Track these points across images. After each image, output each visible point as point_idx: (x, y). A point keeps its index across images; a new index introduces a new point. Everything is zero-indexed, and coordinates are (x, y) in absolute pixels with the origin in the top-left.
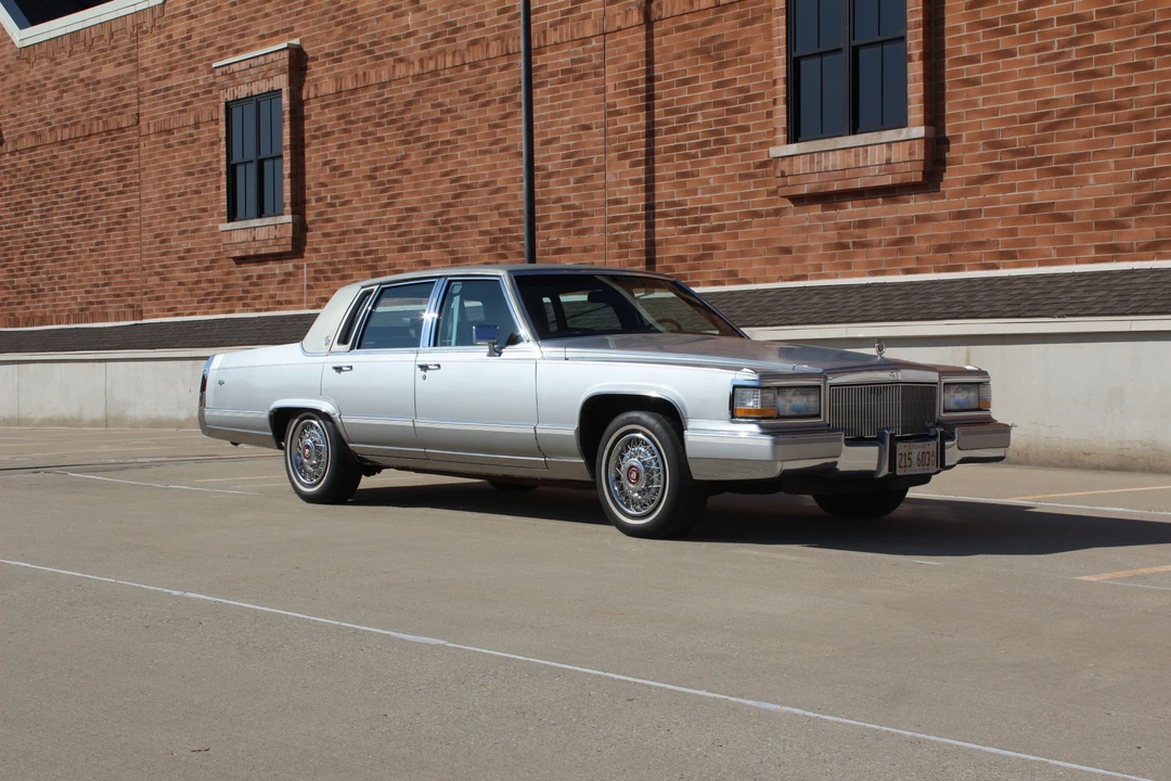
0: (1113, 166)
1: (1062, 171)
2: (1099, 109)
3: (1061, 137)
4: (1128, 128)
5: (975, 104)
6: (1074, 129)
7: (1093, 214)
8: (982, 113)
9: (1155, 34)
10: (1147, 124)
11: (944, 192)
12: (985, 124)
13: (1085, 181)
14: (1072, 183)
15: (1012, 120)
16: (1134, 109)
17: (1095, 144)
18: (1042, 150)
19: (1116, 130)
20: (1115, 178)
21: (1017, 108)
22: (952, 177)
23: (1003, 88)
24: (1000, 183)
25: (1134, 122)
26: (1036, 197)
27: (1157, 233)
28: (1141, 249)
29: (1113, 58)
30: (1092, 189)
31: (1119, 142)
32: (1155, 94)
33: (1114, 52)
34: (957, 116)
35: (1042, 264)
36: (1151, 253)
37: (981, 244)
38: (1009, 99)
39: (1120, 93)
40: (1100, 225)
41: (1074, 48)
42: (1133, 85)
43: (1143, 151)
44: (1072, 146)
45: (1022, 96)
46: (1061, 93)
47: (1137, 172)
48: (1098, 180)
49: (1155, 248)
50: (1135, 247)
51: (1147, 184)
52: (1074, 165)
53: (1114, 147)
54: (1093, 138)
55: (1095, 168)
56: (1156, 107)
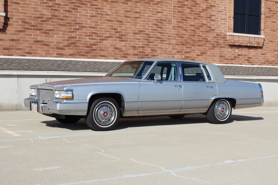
0: (62, 34)
1: (47, 33)
2: (58, 19)
3: (46, 24)
4: (66, 26)
5: (19, 10)
6: (50, 23)
7: (56, 45)
8: (21, 13)
9: (73, 5)
10: (71, 26)
11: (7, 33)
12: (22, 16)
13: (54, 37)
14: (50, 37)
15: (31, 17)
16: (67, 21)
17: (56, 28)
18: (40, 26)
19: (62, 25)
20: (62, 37)
21: (33, 14)
22: (10, 29)
23: (28, 7)
24: (27, 33)
25: (67, 24)
26: (39, 39)
27: (73, 52)
28: (69, 55)
29: (62, 8)
30: (55, 39)
31: (62, 28)
32: (73, 19)
33: (62, 6)
34: (13, 12)
35: (40, 56)
37: (20, 49)
38: (30, 11)
39: (63, 16)
40: (58, 48)
41: (51, 2)
42: (67, 15)
43: (70, 32)
44: (50, 27)
45: (34, 11)
46: (47, 13)
47: (68, 37)
48: (57, 37)
49: (72, 55)
50: (67, 55)
51: (70, 40)
52: (50, 32)
53: (61, 29)
54: (56, 26)
55: (57, 34)
56: (73, 22)
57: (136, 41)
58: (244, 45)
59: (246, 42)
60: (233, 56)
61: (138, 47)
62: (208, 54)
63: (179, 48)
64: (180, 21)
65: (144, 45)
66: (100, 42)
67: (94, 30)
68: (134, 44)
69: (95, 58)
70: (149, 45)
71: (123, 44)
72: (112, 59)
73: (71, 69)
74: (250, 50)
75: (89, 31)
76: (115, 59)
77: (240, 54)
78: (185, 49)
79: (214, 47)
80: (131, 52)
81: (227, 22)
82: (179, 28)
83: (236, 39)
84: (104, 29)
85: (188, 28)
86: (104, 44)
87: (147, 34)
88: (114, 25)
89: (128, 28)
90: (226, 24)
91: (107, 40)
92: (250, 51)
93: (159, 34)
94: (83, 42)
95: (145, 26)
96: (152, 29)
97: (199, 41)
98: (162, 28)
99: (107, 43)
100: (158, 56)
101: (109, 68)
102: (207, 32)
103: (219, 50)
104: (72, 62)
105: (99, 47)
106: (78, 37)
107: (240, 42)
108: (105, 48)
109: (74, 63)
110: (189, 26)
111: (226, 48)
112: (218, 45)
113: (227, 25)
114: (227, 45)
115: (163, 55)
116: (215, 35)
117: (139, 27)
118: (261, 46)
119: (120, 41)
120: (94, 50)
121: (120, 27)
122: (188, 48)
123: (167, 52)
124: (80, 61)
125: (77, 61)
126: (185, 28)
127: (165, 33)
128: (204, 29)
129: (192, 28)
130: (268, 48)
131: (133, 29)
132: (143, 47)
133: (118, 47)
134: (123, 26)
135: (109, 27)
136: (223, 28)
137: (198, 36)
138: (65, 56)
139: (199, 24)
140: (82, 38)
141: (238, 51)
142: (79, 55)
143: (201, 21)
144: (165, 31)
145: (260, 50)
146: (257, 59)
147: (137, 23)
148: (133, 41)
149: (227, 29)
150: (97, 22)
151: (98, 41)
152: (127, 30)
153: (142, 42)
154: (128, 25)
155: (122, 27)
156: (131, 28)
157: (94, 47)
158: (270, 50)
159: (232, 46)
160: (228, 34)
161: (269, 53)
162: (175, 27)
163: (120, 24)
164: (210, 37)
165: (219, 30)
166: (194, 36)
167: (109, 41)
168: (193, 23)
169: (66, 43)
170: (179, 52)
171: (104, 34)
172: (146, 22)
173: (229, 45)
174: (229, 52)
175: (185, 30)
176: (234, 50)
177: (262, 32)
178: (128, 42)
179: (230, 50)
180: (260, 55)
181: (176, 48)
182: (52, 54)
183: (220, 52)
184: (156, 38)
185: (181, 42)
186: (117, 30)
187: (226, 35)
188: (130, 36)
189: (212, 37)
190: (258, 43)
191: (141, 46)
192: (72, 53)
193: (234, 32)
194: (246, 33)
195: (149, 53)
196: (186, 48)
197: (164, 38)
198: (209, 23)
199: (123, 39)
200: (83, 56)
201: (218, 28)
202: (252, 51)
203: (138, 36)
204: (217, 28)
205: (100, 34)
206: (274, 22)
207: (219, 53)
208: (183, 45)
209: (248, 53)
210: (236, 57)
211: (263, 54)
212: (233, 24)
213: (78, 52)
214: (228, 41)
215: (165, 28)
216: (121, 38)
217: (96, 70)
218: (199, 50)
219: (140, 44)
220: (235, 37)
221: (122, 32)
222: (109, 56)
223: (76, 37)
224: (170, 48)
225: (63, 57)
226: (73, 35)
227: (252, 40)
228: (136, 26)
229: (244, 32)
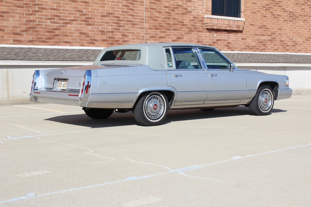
0: (18, 17)
4: (23, 7)
6: (4, 4)
7: (12, 30)
10: (29, 7)
13: (9, 20)
14: (4, 20)
16: (24, 2)
17: (12, 9)
19: (19, 7)
20: (19, 21)
25: (24, 5)
27: (33, 38)
28: (27, 42)
30: (11, 23)
31: (19, 10)
36: (30, 43)
40: (14, 34)
43: (28, 14)
44: (4, 9)
47: (26, 20)
48: (13, 20)
49: (31, 42)
50: (25, 41)
51: (29, 24)
52: (5, 14)
53: (18, 12)
54: (11, 8)
55: (12, 17)
56: (31, 3)
57: (104, 25)
58: (223, 28)
59: (226, 26)
60: (211, 41)
61: (107, 32)
62: (184, 40)
63: (152, 32)
64: (154, 2)
65: (113, 29)
66: (63, 26)
67: (56, 13)
68: (102, 28)
69: (58, 45)
70: (119, 29)
71: (90, 29)
72: (78, 46)
73: (32, 58)
74: (230, 34)
75: (50, 13)
76: (80, 45)
77: (219, 39)
78: (159, 34)
79: (191, 31)
80: (99, 37)
81: (204, 3)
82: (152, 10)
83: (215, 22)
84: (68, 11)
85: (162, 9)
86: (68, 28)
87: (116, 17)
88: (79, 7)
89: (95, 9)
90: (203, 5)
91: (72, 23)
92: (229, 36)
93: (131, 17)
94: (44, 27)
95: (114, 8)
96: (122, 11)
97: (175, 24)
98: (133, 10)
99: (71, 28)
100: (130, 42)
101: (75, 57)
102: (183, 14)
103: (196, 34)
104: (32, 49)
105: (63, 32)
106: (37, 20)
107: (219, 25)
108: (69, 33)
109: (34, 50)
110: (163, 8)
111: (203, 32)
112: (196, 28)
113: (204, 7)
114: (204, 29)
115: (135, 40)
116: (192, 18)
117: (107, 9)
118: (241, 29)
119: (86, 25)
120: (57, 35)
121: (85, 9)
122: (163, 32)
123: (140, 38)
124: (41, 49)
125: (37, 48)
126: (158, 10)
127: (137, 16)
128: (180, 11)
129: (167, 10)
130: (248, 32)
131: (100, 11)
132: (112, 32)
133: (84, 32)
134: (90, 8)
135: (73, 9)
136: (200, 10)
137: (173, 19)
138: (23, 42)
139: (174, 5)
140: (43, 22)
141: (217, 35)
142: (40, 41)
143: (176, 2)
144: (137, 13)
145: (240, 34)
146: (237, 44)
147: (105, 4)
148: (101, 25)
149: (205, 12)
150: (60, 3)
151: (61, 24)
152: (94, 12)
153: (111, 26)
154: (95, 6)
155: (88, 9)
156: (99, 10)
157: (57, 32)
158: (251, 34)
159: (210, 30)
160: (206, 16)
161: (250, 37)
162: (148, 9)
163: (85, 6)
164: (187, 20)
165: (196, 12)
166: (169, 18)
167: (73, 25)
168: (167, 4)
169: (24, 28)
170: (152, 37)
171: (67, 17)
172: (115, 3)
173: (207, 29)
174: (207, 37)
175: (159, 12)
176: (213, 35)
177: (242, 14)
178: (95, 26)
179: (208, 34)
180: (240, 40)
181: (149, 33)
182: (8, 40)
183: (197, 36)
184: (127, 21)
185: (155, 26)
186: (82, 12)
187: (204, 18)
188: (98, 19)
189: (188, 20)
190: (238, 26)
191: (111, 30)
192: (31, 39)
193: (213, 14)
194: (225, 16)
195: (119, 38)
196: (160, 32)
197: (136, 21)
198: (184, 4)
199: (90, 23)
200: (44, 43)
201: (195, 10)
202: (232, 35)
203: (106, 19)
204: (193, 10)
205: (63, 16)
206: (255, 3)
207: (196, 38)
208: (157, 29)
209: (227, 38)
210: (215, 43)
211: (243, 39)
212: (211, 5)
213: (38, 39)
214: (206, 25)
215: (137, 10)
216: (87, 22)
217: (61, 59)
218: (175, 35)
219: (109, 29)
220: (214, 20)
221: (88, 15)
222: (75, 42)
223: (35, 21)
224: (142, 33)
225: (20, 44)
226: (32, 18)
227: (232, 23)
228: (104, 7)
229: (223, 14)
